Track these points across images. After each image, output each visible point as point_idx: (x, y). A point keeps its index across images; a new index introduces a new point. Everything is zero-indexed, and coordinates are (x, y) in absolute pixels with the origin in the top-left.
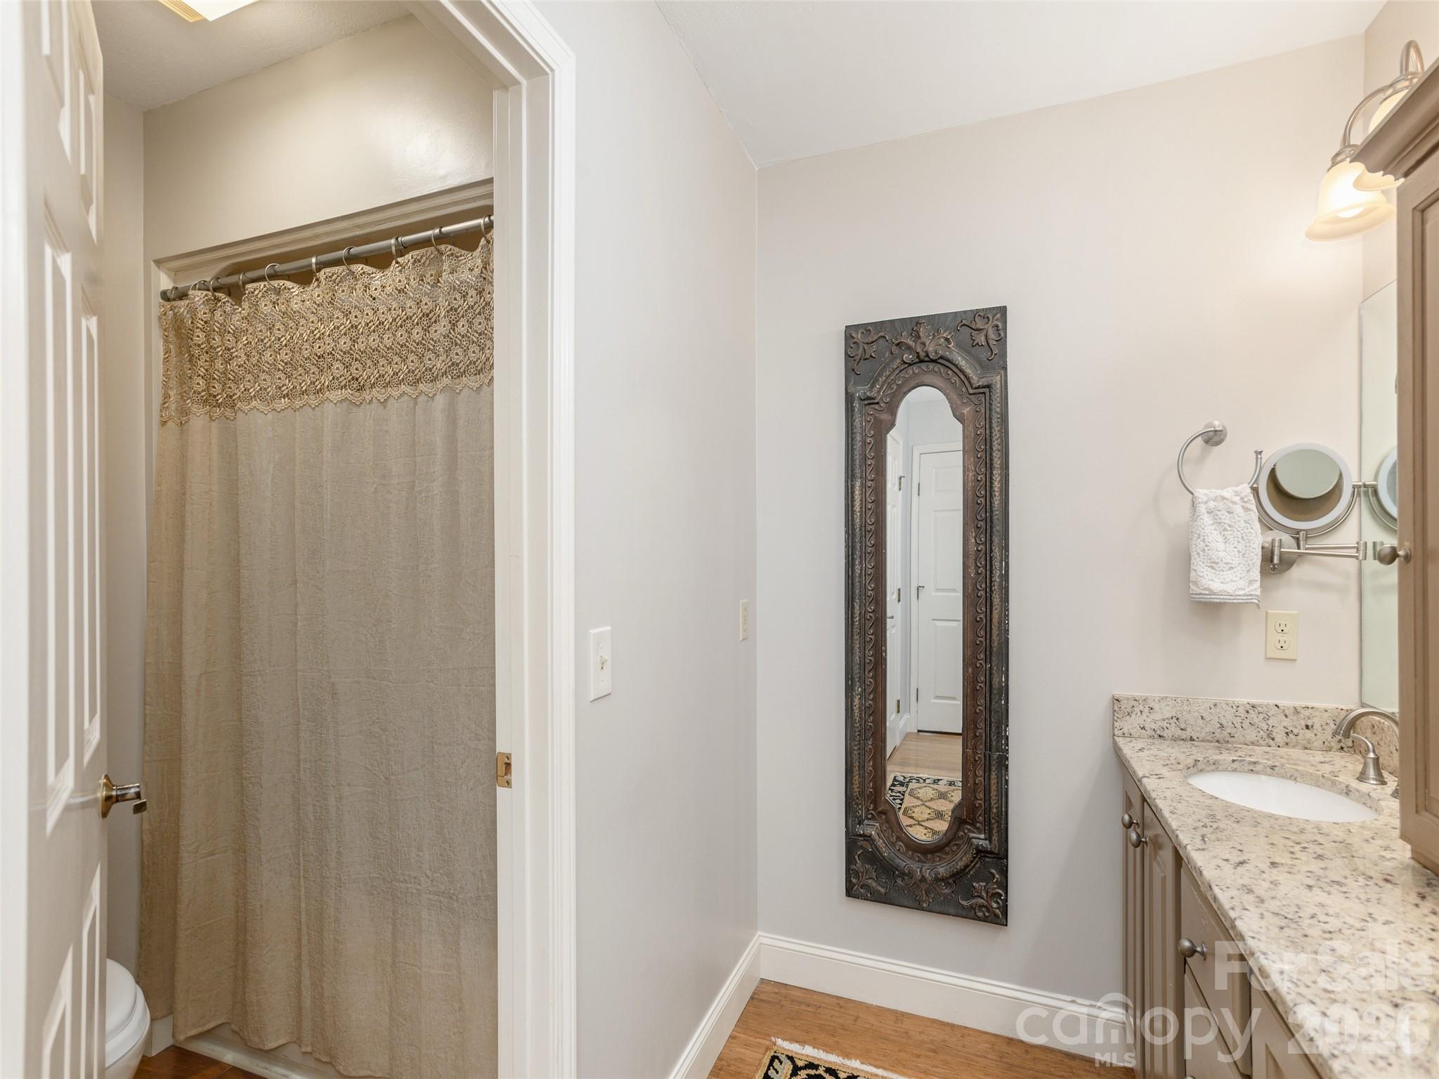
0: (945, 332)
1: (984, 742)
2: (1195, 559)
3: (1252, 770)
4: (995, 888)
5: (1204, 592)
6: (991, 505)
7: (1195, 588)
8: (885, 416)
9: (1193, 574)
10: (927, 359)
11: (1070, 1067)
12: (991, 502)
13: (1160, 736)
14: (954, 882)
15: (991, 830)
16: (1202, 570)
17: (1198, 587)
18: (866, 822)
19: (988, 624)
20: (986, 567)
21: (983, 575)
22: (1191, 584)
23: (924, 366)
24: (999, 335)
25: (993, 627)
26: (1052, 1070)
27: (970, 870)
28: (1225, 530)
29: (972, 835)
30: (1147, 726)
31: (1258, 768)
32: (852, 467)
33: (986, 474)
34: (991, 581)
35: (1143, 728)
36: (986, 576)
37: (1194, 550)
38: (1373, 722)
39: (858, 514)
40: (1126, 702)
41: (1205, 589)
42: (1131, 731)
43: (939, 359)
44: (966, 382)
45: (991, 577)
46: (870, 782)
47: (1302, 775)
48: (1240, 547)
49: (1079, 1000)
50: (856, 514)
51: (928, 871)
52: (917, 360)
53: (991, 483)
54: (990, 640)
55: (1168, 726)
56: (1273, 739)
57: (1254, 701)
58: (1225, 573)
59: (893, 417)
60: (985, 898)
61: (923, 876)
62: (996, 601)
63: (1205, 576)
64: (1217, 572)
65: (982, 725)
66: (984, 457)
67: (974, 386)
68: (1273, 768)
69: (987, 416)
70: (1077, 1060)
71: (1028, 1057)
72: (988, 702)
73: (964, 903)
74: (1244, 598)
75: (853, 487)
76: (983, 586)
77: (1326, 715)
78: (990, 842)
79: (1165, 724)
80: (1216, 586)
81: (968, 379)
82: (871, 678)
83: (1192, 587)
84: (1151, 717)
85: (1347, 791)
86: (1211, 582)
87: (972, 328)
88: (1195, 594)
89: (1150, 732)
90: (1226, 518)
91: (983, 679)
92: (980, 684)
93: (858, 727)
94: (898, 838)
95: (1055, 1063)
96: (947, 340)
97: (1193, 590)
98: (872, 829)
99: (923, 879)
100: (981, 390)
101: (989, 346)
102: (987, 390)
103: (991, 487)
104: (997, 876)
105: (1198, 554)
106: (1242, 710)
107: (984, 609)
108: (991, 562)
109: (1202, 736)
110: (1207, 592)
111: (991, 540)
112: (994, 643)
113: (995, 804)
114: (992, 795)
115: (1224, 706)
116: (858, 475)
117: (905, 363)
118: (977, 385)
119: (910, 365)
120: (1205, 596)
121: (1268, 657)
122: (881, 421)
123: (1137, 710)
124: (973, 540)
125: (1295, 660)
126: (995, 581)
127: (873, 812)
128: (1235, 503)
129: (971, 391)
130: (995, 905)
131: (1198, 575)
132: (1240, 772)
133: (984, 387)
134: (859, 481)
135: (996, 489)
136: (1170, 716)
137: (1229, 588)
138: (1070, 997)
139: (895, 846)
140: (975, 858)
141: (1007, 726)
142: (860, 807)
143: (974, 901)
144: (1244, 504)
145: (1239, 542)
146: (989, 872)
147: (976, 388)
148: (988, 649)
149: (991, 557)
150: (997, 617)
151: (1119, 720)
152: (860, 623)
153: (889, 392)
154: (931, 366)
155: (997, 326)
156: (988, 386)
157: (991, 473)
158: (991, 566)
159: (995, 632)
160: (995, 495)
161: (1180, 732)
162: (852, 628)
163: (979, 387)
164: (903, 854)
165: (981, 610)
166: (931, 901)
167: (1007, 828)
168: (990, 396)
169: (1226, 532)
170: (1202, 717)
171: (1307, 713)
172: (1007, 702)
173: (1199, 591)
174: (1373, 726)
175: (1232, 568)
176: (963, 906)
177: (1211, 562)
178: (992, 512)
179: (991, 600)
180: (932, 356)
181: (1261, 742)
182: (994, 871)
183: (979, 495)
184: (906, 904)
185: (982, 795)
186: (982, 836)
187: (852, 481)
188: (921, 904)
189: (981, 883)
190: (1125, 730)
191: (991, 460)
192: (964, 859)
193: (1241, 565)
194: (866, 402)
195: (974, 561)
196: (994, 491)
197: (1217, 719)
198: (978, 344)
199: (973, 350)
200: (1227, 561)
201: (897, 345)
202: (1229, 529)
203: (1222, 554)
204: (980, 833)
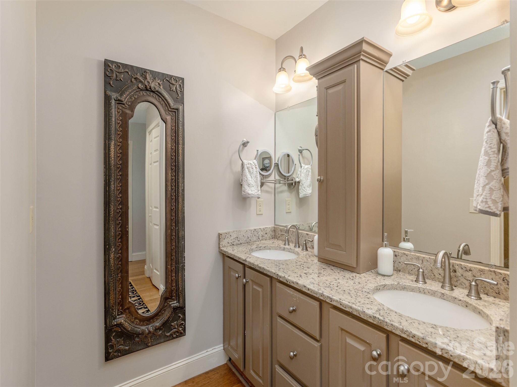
0: (158, 80)
1: (175, 261)
2: (244, 183)
3: (260, 249)
4: (181, 322)
5: (246, 194)
6: (178, 160)
7: (244, 193)
8: (128, 111)
9: (243, 188)
10: (150, 90)
11: (209, 377)
12: (178, 158)
13: (233, 245)
14: (163, 327)
15: (179, 298)
16: (246, 187)
17: (245, 193)
18: (118, 317)
19: (177, 210)
20: (176, 186)
21: (174, 189)
22: (242, 192)
23: (148, 93)
24: (181, 89)
25: (179, 211)
26: (204, 383)
27: (170, 319)
28: (251, 174)
29: (171, 303)
30: (229, 242)
31: (262, 248)
32: (109, 133)
33: (176, 146)
34: (178, 192)
35: (228, 243)
36: (176, 190)
37: (244, 180)
38: (281, 229)
39: (113, 159)
40: (223, 235)
41: (247, 193)
42: (225, 245)
43: (156, 91)
44: (167, 105)
45: (178, 190)
46: (119, 296)
47: (272, 247)
48: (255, 179)
49: (209, 350)
50: (111, 159)
51: (151, 328)
52: (145, 89)
53: (178, 150)
54: (178, 217)
55: (235, 240)
56: (259, 239)
57: (255, 228)
58: (252, 188)
59: (133, 113)
60: (177, 328)
61: (149, 331)
62: (180, 200)
63: (247, 189)
64: (250, 188)
65: (174, 254)
66: (175, 139)
67: (171, 108)
68: (265, 247)
69: (176, 122)
70: (210, 373)
71: (195, 384)
72: (177, 244)
73: (168, 334)
74: (257, 196)
75: (109, 144)
76: (174, 194)
77: (270, 229)
78: (179, 303)
79: (234, 240)
80: (250, 192)
81: (169, 104)
82: (120, 242)
83: (243, 192)
84: (231, 239)
85: (284, 249)
86: (248, 191)
87: (170, 82)
88: (244, 195)
89: (230, 244)
90: (251, 170)
91: (174, 234)
92: (173, 237)
93: (113, 269)
94: (136, 318)
95: (204, 379)
96: (159, 84)
97: (243, 194)
98: (121, 319)
99: (150, 332)
100: (174, 110)
101: (177, 93)
102: (176, 111)
103: (178, 152)
104: (181, 316)
105: (245, 182)
106: (253, 231)
107: (174, 204)
108: (178, 184)
109: (243, 242)
110: (247, 194)
111: (178, 174)
112: (179, 218)
113: (181, 286)
114: (179, 283)
115: (249, 231)
116: (113, 138)
117: (139, 88)
118: (173, 107)
119: (141, 90)
120: (247, 196)
121: (257, 214)
122: (126, 113)
123: (227, 237)
124: (170, 174)
125: (262, 214)
126: (180, 192)
127: (121, 310)
128: (253, 165)
129: (170, 110)
130: (181, 329)
131: (245, 189)
132: (258, 250)
133: (175, 109)
134: (113, 141)
135: (180, 153)
136: (235, 237)
137: (253, 192)
138: (205, 351)
139: (134, 323)
140: (172, 312)
141: (185, 252)
142: (114, 310)
143: (172, 331)
144: (255, 166)
145: (254, 178)
146: (178, 316)
147: (172, 109)
148: (177, 221)
149: (178, 182)
150: (181, 207)
151: (221, 242)
152: (113, 215)
153: (130, 100)
154: (152, 94)
155: (180, 85)
156: (177, 109)
157: (178, 146)
158: (178, 185)
159: (180, 214)
160: (180, 156)
161: (238, 242)
162: (109, 218)
163: (173, 109)
164: (139, 325)
165: (173, 204)
166: (152, 341)
167: (185, 295)
168: (178, 113)
169: (251, 175)
170: (243, 236)
171: (266, 229)
172: (184, 243)
173: (245, 194)
174: (281, 230)
175: (253, 186)
176: (167, 336)
177: (248, 184)
178: (178, 162)
179: (178, 200)
180: (153, 89)
181: (257, 240)
182: (180, 315)
183: (172, 155)
184: (139, 349)
185: (175, 284)
186: (175, 302)
187: (108, 141)
188: (148, 345)
189: (175, 322)
190: (223, 245)
191: (178, 141)
192: (168, 315)
193: (256, 185)
194: (118, 102)
195: (170, 184)
196: (179, 154)
197: (247, 236)
198: (172, 90)
199: (171, 92)
200: (252, 184)
201: (135, 78)
202: (252, 174)
203: (251, 182)
204: (174, 301)
